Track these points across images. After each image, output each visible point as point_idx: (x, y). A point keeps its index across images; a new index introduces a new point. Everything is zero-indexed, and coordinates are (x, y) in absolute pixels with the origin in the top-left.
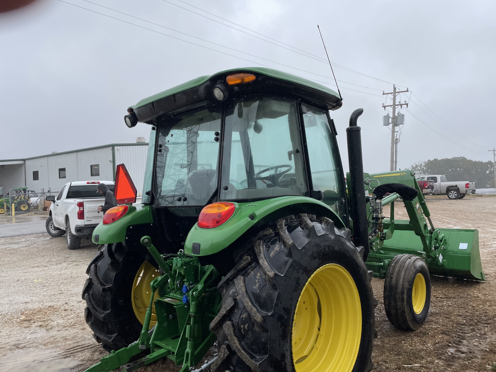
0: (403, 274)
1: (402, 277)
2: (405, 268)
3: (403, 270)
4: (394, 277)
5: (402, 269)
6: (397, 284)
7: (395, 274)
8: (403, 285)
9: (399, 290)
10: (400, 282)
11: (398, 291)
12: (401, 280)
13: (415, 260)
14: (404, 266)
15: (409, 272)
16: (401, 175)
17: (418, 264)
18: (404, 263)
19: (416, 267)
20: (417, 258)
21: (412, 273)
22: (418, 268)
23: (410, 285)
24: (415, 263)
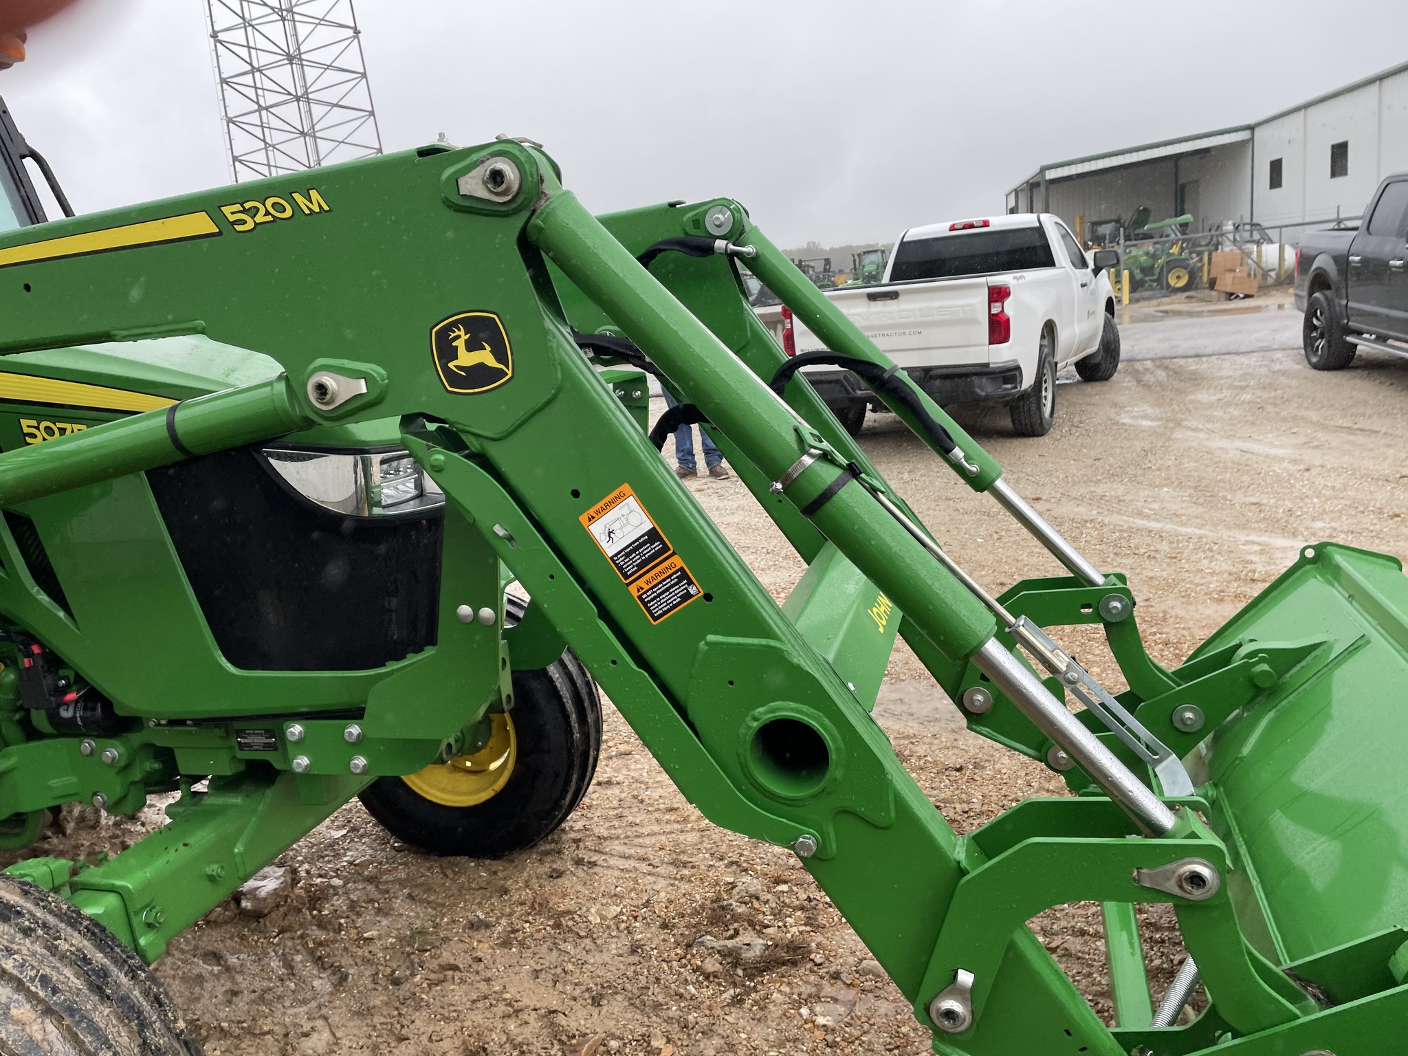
16: (239, 228)
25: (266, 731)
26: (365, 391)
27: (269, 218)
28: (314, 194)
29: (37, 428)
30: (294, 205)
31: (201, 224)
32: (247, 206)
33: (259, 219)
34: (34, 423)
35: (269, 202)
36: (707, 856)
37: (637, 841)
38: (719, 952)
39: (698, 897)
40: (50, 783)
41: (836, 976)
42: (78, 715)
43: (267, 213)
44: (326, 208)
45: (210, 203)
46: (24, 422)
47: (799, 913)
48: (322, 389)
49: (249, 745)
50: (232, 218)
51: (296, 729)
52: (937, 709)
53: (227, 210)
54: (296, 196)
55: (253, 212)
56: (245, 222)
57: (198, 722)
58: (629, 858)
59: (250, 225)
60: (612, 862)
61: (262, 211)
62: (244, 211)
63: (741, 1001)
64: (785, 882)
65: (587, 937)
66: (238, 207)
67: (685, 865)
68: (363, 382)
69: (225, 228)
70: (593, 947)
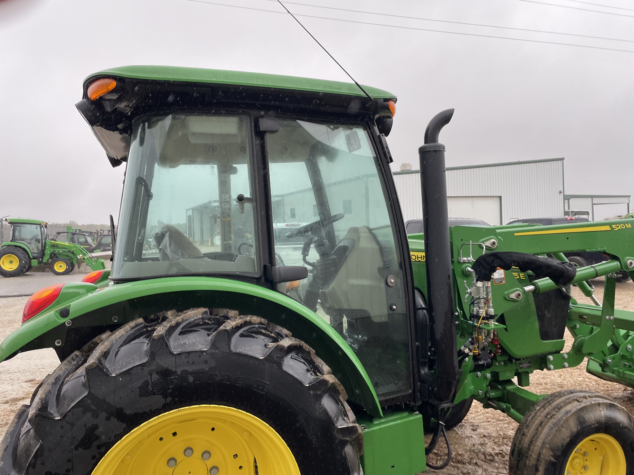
0: (546, 430)
1: (542, 436)
2: (555, 421)
3: (549, 424)
4: (528, 432)
5: (548, 421)
6: (529, 448)
7: (533, 427)
8: (540, 454)
9: (531, 462)
10: (534, 446)
11: (527, 462)
12: (539, 443)
13: (585, 407)
14: (554, 415)
15: (559, 430)
16: (615, 229)
17: (592, 416)
18: (557, 410)
19: (586, 421)
20: (596, 403)
21: (568, 432)
22: (589, 424)
23: (555, 456)
24: (582, 414)
25: (528, 362)
27: (621, 228)
28: (629, 224)
30: (626, 226)
31: (607, 228)
32: (617, 225)
35: (621, 225)
42: (486, 362)
44: (631, 227)
45: (610, 224)
48: (631, 263)
50: (614, 227)
51: (551, 357)
53: (613, 226)
54: (626, 224)
55: (618, 227)
59: (617, 229)
61: (620, 226)
62: (616, 226)
66: (615, 225)
69: (612, 229)
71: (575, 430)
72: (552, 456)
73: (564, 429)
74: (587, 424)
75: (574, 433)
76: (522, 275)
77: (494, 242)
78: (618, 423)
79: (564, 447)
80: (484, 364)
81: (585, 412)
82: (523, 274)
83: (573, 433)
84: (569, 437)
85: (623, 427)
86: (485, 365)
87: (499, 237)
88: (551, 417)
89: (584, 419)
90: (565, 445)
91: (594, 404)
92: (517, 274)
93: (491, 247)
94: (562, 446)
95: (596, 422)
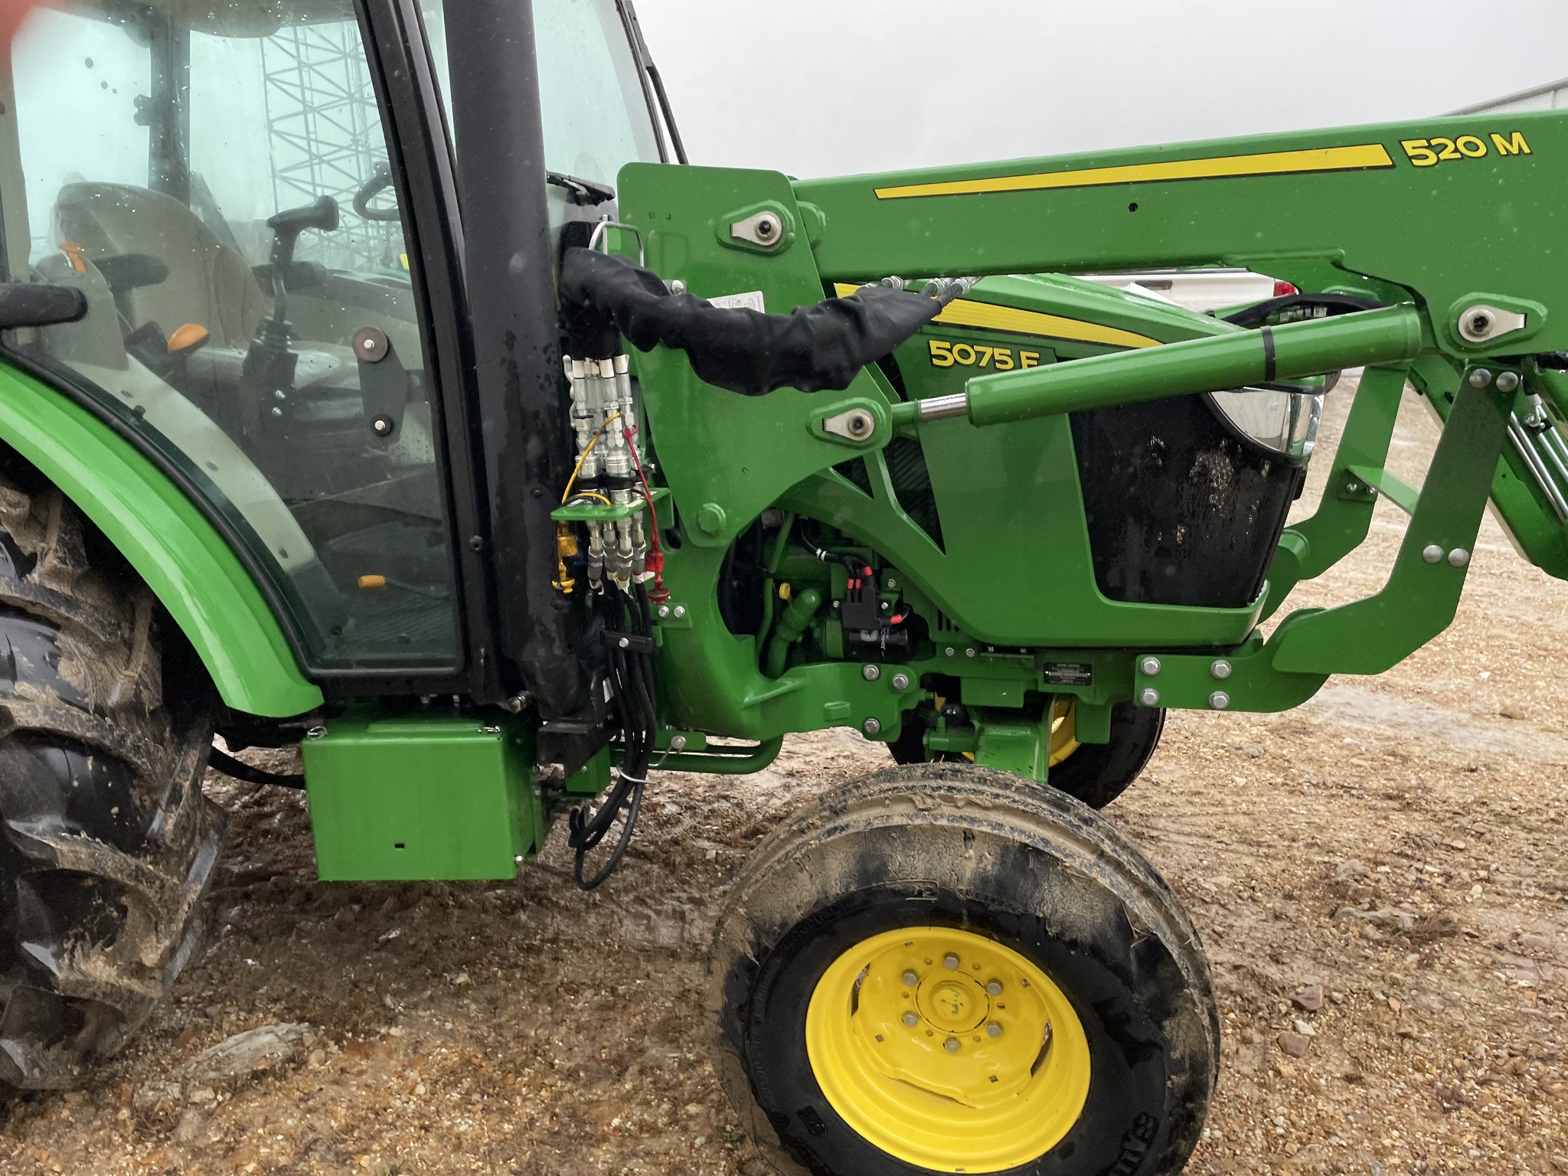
16: (1416, 162)
17: (920, 865)
18: (826, 813)
19: (887, 872)
20: (954, 828)
21: (814, 891)
22: (899, 887)
23: (756, 945)
24: (887, 850)
25: (1082, 666)
26: (1521, 326)
27: (1458, 155)
28: (1519, 134)
29: (950, 351)
30: (1491, 144)
31: (1372, 156)
32: (1434, 142)
33: (1443, 155)
34: (947, 345)
35: (1461, 141)
36: (1275, 837)
37: (1183, 820)
38: (1370, 922)
39: (1300, 873)
40: (826, 705)
41: (1499, 947)
42: (883, 639)
43: (1456, 150)
44: (1527, 150)
45: (1391, 138)
46: (934, 344)
47: (1418, 892)
48: (1481, 322)
49: (1058, 679)
50: (1412, 153)
51: (1150, 663)
52: (1395, 714)
53: (1409, 145)
54: (1496, 138)
55: (1439, 148)
56: (1427, 157)
57: (1031, 650)
58: (1189, 834)
59: (1432, 159)
60: (1176, 838)
61: (1451, 146)
62: (1430, 147)
63: (1430, 966)
64: (1384, 864)
65: (1212, 903)
66: (1423, 142)
67: (1259, 844)
68: (1522, 317)
69: (1400, 160)
70: (1226, 912)
71: (836, 889)
72: (750, 942)
73: (804, 877)
74: (889, 885)
75: (832, 899)
76: (1028, 358)
77: (765, 223)
78: (1038, 918)
79: (787, 930)
80: (877, 644)
81: (897, 843)
82: (1037, 355)
83: (827, 897)
84: (809, 903)
85: (1058, 937)
86: (883, 647)
87: (800, 203)
88: (802, 832)
89: (884, 865)
90: (792, 924)
91: (943, 828)
92: (1008, 352)
93: (756, 240)
94: (783, 925)
95: (928, 889)
